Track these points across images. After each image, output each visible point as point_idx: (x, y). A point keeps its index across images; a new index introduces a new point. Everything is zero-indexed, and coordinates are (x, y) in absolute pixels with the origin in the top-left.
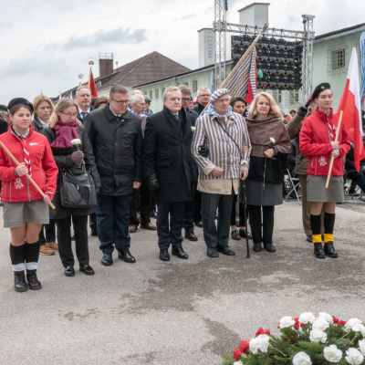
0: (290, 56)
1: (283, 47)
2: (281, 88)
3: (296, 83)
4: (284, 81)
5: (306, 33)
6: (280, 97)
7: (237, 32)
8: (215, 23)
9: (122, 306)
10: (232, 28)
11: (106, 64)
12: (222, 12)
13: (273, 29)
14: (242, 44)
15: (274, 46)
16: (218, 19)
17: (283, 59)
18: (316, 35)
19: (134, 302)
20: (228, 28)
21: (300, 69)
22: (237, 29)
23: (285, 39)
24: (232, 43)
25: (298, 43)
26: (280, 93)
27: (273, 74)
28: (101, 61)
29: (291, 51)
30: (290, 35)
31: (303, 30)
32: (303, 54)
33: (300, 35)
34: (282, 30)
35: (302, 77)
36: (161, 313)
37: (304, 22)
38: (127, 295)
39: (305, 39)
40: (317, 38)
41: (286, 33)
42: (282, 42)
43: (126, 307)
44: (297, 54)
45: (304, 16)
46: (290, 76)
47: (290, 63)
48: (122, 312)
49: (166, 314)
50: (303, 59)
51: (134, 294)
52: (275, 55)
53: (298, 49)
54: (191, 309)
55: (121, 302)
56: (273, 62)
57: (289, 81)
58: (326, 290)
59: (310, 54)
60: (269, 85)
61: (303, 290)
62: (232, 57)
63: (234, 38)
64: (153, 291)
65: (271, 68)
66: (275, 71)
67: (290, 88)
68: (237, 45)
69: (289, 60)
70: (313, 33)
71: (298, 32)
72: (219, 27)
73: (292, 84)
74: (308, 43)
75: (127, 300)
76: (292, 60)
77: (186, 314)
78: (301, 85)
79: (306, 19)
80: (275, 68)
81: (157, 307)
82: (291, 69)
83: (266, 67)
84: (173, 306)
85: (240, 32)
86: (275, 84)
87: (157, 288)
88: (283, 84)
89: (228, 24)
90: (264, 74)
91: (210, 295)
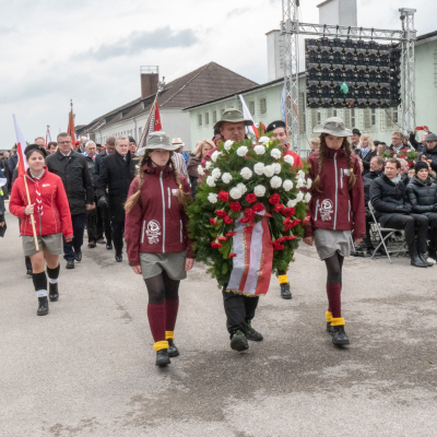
0: (383, 64)
1: (374, 51)
2: (373, 106)
3: (393, 98)
4: (377, 96)
5: (405, 33)
6: (373, 118)
7: (313, 34)
8: (283, 23)
9: (130, 414)
10: (306, 29)
11: (150, 80)
12: (292, 9)
13: (361, 29)
14: (319, 50)
15: (363, 51)
16: (286, 18)
17: (375, 68)
18: (418, 35)
19: (147, 408)
20: (300, 29)
21: (399, 80)
22: (312, 30)
23: (376, 41)
24: (307, 49)
25: (394, 46)
26: (374, 112)
27: (362, 88)
28: (143, 76)
29: (385, 57)
30: (383, 35)
31: (401, 29)
32: (402, 60)
33: (397, 36)
34: (373, 30)
35: (401, 91)
36: (180, 425)
37: (402, 18)
38: (138, 398)
39: (404, 41)
40: (420, 38)
41: (378, 34)
42: (372, 45)
43: (134, 416)
44: (393, 60)
45: (401, 10)
46: (385, 89)
47: (384, 73)
48: (127, 424)
49: (187, 426)
50: (401, 67)
51: (148, 396)
52: (364, 63)
53: (394, 55)
54: (222, 418)
55: (129, 409)
56: (362, 72)
57: (383, 96)
58: (409, 387)
59: (411, 60)
60: (356, 102)
61: (378, 389)
62: (307, 67)
63: (309, 42)
64: (175, 391)
65: (360, 79)
66: (364, 84)
67: (384, 106)
68: (313, 52)
69: (382, 68)
70: (415, 32)
71: (394, 32)
72: (289, 28)
73: (387, 101)
74: (408, 45)
75: (138, 406)
76: (386, 68)
77: (213, 426)
78: (399, 102)
79: (404, 14)
80: (365, 79)
81: (176, 416)
82: (386, 80)
83: (352, 79)
84: (198, 413)
85: (317, 34)
86: (364, 100)
87: (180, 387)
88: (375, 101)
89: (301, 24)
90: (351, 88)
91: (251, 396)
